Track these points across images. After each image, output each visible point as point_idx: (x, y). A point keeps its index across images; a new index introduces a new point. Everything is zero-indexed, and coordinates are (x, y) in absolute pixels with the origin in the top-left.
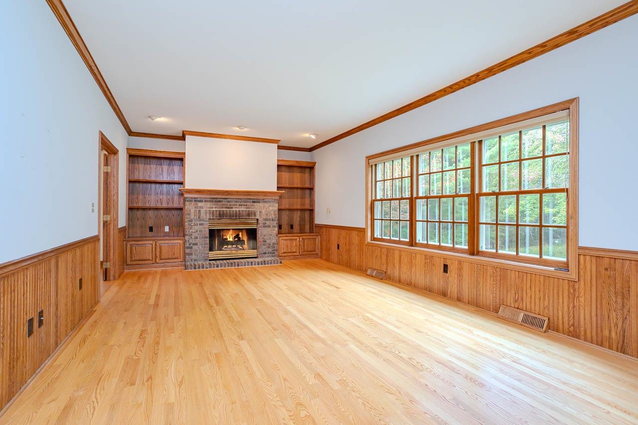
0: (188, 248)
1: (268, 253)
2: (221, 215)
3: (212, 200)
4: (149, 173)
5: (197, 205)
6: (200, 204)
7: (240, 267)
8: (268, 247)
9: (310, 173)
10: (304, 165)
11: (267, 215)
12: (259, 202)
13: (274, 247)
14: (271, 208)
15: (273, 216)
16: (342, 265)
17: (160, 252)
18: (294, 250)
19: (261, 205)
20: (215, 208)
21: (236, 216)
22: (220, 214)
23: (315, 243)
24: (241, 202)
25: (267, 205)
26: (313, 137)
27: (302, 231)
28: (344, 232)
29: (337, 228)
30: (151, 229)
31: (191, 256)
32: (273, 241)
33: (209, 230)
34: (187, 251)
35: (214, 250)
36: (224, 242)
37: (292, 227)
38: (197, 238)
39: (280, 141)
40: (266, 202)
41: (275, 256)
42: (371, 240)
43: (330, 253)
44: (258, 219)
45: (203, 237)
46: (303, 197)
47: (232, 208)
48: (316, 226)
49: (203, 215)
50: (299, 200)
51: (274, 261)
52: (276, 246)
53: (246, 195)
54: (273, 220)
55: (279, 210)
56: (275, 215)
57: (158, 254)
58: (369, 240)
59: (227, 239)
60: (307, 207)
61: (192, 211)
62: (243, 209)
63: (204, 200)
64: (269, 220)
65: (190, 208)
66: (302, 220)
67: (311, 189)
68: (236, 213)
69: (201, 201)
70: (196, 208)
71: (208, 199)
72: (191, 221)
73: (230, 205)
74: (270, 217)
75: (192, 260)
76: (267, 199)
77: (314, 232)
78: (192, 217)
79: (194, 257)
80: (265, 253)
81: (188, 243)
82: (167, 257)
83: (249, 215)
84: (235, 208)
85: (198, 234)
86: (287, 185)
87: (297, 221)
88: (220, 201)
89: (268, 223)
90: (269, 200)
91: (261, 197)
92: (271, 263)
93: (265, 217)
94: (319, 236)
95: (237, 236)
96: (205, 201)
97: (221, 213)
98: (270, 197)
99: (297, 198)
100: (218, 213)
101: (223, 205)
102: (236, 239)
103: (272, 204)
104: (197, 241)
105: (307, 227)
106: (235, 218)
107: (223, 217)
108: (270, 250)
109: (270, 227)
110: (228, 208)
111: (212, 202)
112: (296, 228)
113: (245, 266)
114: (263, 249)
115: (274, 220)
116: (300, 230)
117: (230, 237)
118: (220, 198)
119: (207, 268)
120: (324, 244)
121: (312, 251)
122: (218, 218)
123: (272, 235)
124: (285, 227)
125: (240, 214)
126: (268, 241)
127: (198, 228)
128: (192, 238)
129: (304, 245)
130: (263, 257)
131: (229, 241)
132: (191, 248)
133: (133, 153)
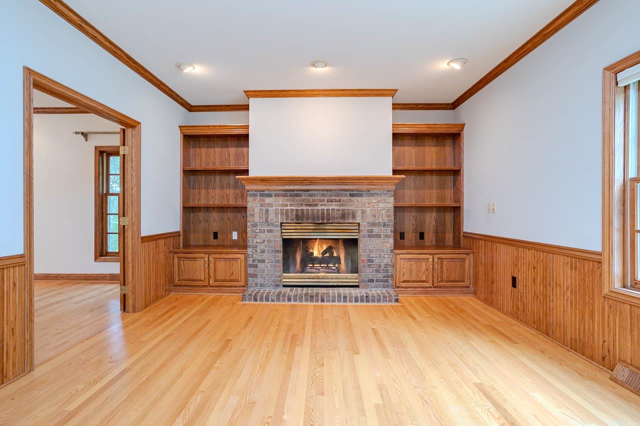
0: (251, 266)
1: (377, 281)
2: (300, 218)
3: (286, 193)
4: (212, 159)
5: (264, 201)
6: (268, 200)
7: (325, 303)
8: (377, 271)
9: (453, 144)
10: (443, 131)
11: (375, 216)
12: (361, 195)
13: (387, 271)
14: (381, 205)
15: (386, 219)
16: (526, 323)
17: (215, 271)
18: (424, 278)
19: (364, 199)
20: (291, 205)
21: (323, 219)
22: (297, 216)
23: (463, 267)
24: (331, 196)
25: (374, 200)
26: (457, 66)
27: (440, 244)
28: (529, 255)
29: (510, 244)
30: (216, 235)
31: (255, 279)
32: (385, 261)
33: (283, 239)
34: (251, 271)
35: (291, 270)
36: (309, 259)
37: (422, 236)
38: (263, 251)
39: (397, 90)
40: (372, 195)
41: (388, 286)
42: (624, 286)
43: (495, 290)
44: (359, 224)
45: (272, 250)
46: (442, 186)
47: (317, 205)
48: (464, 236)
49: (272, 216)
50: (434, 192)
51: (385, 297)
52: (390, 269)
53: (338, 184)
54: (384, 225)
55: (396, 208)
56: (388, 216)
57: (212, 274)
58: (617, 285)
59: (312, 254)
60: (449, 203)
61: (257, 210)
62: (334, 206)
63: (273, 193)
64: (378, 224)
65: (254, 205)
66: (441, 225)
67: (456, 173)
68: (323, 213)
69: (270, 196)
70: (262, 206)
71: (280, 192)
72: (255, 225)
73: (314, 200)
74: (381, 220)
75: (256, 284)
76: (373, 189)
77: (462, 246)
78: (257, 219)
79: (259, 280)
80: (372, 281)
81: (251, 259)
82: (223, 278)
83: (343, 216)
84: (322, 205)
85: (266, 246)
86: (413, 167)
87: (432, 226)
88: (297, 195)
89: (376, 230)
90: (378, 191)
91: (364, 187)
92: (379, 301)
93: (371, 220)
94: (471, 255)
95: (329, 249)
96: (276, 195)
97: (300, 213)
98: (379, 187)
99: (431, 188)
100: (294, 213)
101: (303, 200)
102: (327, 255)
103: (383, 197)
104: (265, 256)
105: (449, 236)
106: (320, 221)
107: (302, 220)
108: (380, 276)
109: (379, 236)
110: (310, 205)
111: (285, 196)
112: (430, 237)
113: (333, 301)
114: (367, 273)
115: (388, 225)
116: (436, 241)
117: (317, 251)
118: (297, 190)
119: (273, 301)
120: (481, 269)
121: (457, 281)
122: (295, 221)
123: (383, 251)
124: (410, 237)
125: (329, 214)
126: (377, 261)
127: (263, 236)
128: (257, 252)
129: (442, 268)
130: (366, 287)
131: (316, 258)
132: (256, 266)
133: (189, 132)
